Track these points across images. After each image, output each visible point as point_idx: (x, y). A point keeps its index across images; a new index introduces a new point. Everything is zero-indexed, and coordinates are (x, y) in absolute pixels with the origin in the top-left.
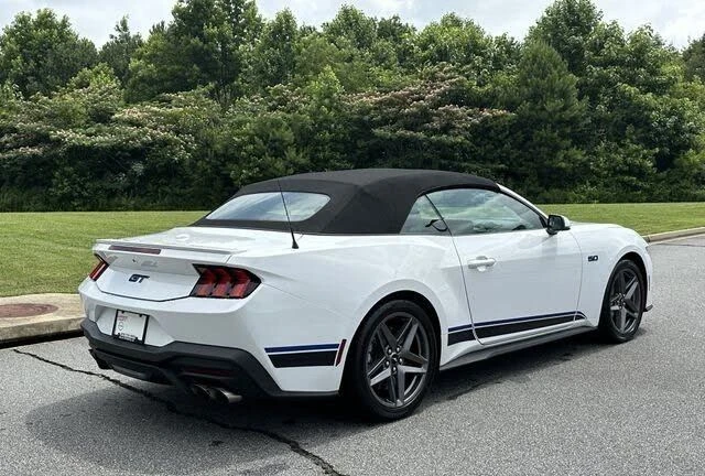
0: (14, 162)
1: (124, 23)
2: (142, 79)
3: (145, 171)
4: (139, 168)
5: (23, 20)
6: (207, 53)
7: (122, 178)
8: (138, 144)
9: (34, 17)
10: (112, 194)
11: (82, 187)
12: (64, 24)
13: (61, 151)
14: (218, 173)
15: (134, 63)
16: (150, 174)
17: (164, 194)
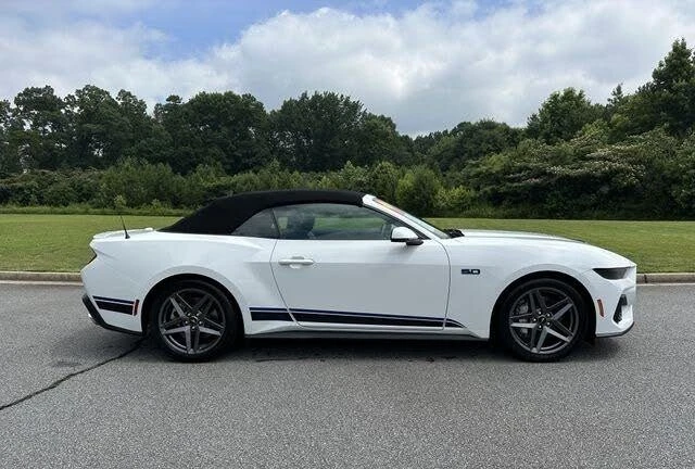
0: (525, 188)
1: (619, 89)
2: (619, 128)
3: (609, 191)
4: (605, 189)
5: (555, 97)
6: (676, 101)
7: (593, 198)
8: (598, 174)
9: (562, 94)
10: (583, 208)
11: (565, 203)
12: (581, 95)
13: (553, 181)
14: (665, 192)
15: (615, 117)
16: (613, 193)
17: (619, 209)
